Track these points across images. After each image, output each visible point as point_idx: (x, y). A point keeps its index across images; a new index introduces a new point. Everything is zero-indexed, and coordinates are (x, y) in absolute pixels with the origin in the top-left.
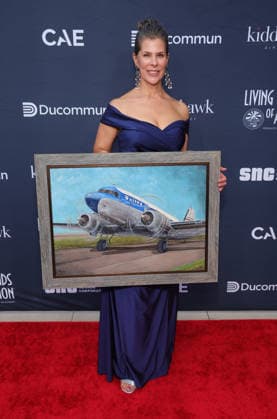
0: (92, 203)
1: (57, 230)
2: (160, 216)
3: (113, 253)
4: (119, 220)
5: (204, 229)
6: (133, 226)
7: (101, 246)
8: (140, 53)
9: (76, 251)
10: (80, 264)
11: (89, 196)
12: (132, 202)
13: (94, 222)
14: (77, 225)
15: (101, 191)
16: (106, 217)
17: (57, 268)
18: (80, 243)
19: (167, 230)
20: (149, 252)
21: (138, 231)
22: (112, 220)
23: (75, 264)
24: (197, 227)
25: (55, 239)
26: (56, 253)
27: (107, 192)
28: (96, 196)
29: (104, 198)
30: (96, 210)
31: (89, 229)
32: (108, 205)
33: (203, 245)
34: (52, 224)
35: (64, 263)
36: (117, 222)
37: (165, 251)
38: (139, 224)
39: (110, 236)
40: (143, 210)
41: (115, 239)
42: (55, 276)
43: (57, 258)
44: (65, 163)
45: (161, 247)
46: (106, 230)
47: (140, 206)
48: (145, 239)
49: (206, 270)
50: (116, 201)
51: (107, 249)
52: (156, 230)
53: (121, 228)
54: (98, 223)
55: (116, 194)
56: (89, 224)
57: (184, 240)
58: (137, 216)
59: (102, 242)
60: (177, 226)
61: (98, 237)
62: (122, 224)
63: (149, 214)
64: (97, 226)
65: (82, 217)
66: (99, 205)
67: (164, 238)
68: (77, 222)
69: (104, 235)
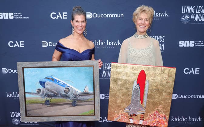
0: (42, 83)
1: (27, 95)
2: (73, 89)
3: (52, 106)
4: (54, 91)
5: (93, 96)
6: (61, 94)
7: (47, 103)
8: (74, 21)
9: (35, 105)
10: (38, 111)
11: (41, 80)
12: (60, 83)
13: (43, 92)
14: (36, 93)
15: (46, 78)
16: (48, 90)
17: (28, 112)
18: (37, 102)
19: (76, 96)
20: (68, 106)
21: (63, 96)
22: (51, 92)
23: (35, 111)
24: (90, 95)
25: (26, 99)
26: (27, 106)
27: (49, 78)
28: (44, 80)
29: (47, 82)
30: (44, 87)
31: (41, 95)
32: (49, 85)
34: (25, 93)
35: (30, 110)
36: (53, 92)
37: (75, 105)
38: (63, 93)
39: (50, 98)
40: (65, 87)
41: (53, 100)
42: (26, 116)
43: (27, 108)
45: (74, 104)
46: (49, 96)
47: (64, 85)
48: (66, 100)
50: (52, 83)
51: (49, 104)
52: (71, 96)
53: (55, 95)
54: (45, 93)
55: (53, 80)
56: (41, 93)
57: (84, 101)
58: (62, 90)
59: (47, 101)
60: (81, 94)
61: (45, 99)
62: (56, 93)
63: (68, 88)
64: (45, 94)
65: (38, 89)
66: (45, 85)
67: (75, 100)
68: (36, 92)
69: (48, 98)
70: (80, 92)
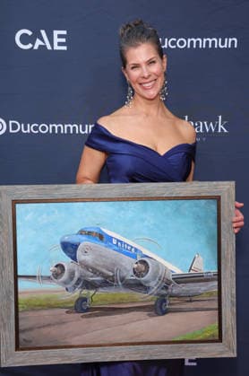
0: (70, 248)
1: (22, 284)
2: (158, 265)
3: (97, 315)
4: (104, 271)
5: (216, 283)
6: (122, 279)
7: (81, 307)
9: (45, 313)
10: (53, 331)
11: (66, 239)
12: (121, 247)
13: (72, 274)
14: (49, 277)
15: (81, 232)
16: (87, 267)
17: (22, 336)
18: (52, 303)
19: (166, 284)
20: (142, 314)
21: (129, 285)
22: (95, 271)
23: (45, 331)
24: (207, 280)
25: (20, 296)
26: (21, 315)
27: (89, 234)
28: (75, 239)
29: (85, 243)
30: (74, 258)
31: (65, 283)
32: (90, 253)
33: (216, 306)
34: (16, 277)
35: (31, 329)
36: (101, 274)
37: (164, 313)
38: (130, 276)
39: (92, 292)
40: (135, 257)
41: (101, 296)
42: (17, 348)
43: (21, 323)
44: (35, 197)
45: (160, 308)
46: (88, 285)
47: (132, 253)
48: (139, 297)
49: (220, 340)
50: (100, 246)
51: (88, 310)
52: (152, 284)
53: (108, 282)
54: (77, 275)
55: (101, 237)
56: (65, 276)
57: (190, 298)
58: (128, 265)
59: (83, 300)
60: (180, 280)
61: (77, 293)
62: (109, 277)
63: (144, 262)
64: (76, 279)
65: (57, 266)
66: (79, 253)
67: (163, 296)
68: (50, 274)
69: (85, 292)
70: (178, 271)
